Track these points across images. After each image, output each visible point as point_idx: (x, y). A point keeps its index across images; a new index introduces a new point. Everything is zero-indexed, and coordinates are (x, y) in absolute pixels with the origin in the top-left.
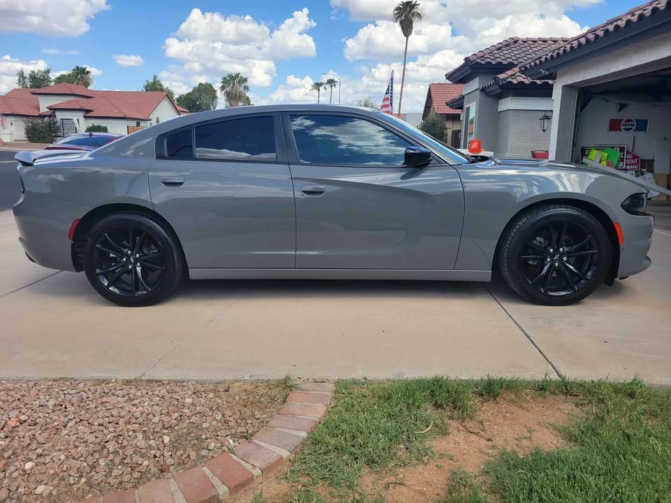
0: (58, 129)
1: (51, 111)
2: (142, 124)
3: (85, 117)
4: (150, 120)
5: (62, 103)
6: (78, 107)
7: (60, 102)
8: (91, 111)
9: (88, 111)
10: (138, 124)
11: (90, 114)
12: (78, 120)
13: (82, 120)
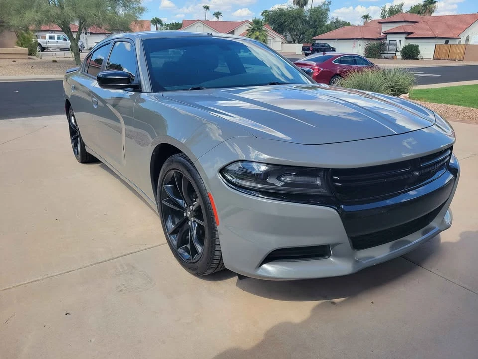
0: (385, 48)
1: (385, 35)
2: (450, 42)
3: (406, 38)
4: (458, 39)
5: (394, 29)
6: (403, 31)
7: (392, 28)
8: (412, 33)
9: (409, 34)
10: (447, 43)
11: (410, 36)
12: (400, 41)
13: (403, 40)
